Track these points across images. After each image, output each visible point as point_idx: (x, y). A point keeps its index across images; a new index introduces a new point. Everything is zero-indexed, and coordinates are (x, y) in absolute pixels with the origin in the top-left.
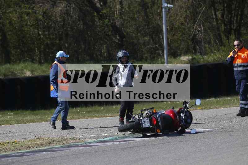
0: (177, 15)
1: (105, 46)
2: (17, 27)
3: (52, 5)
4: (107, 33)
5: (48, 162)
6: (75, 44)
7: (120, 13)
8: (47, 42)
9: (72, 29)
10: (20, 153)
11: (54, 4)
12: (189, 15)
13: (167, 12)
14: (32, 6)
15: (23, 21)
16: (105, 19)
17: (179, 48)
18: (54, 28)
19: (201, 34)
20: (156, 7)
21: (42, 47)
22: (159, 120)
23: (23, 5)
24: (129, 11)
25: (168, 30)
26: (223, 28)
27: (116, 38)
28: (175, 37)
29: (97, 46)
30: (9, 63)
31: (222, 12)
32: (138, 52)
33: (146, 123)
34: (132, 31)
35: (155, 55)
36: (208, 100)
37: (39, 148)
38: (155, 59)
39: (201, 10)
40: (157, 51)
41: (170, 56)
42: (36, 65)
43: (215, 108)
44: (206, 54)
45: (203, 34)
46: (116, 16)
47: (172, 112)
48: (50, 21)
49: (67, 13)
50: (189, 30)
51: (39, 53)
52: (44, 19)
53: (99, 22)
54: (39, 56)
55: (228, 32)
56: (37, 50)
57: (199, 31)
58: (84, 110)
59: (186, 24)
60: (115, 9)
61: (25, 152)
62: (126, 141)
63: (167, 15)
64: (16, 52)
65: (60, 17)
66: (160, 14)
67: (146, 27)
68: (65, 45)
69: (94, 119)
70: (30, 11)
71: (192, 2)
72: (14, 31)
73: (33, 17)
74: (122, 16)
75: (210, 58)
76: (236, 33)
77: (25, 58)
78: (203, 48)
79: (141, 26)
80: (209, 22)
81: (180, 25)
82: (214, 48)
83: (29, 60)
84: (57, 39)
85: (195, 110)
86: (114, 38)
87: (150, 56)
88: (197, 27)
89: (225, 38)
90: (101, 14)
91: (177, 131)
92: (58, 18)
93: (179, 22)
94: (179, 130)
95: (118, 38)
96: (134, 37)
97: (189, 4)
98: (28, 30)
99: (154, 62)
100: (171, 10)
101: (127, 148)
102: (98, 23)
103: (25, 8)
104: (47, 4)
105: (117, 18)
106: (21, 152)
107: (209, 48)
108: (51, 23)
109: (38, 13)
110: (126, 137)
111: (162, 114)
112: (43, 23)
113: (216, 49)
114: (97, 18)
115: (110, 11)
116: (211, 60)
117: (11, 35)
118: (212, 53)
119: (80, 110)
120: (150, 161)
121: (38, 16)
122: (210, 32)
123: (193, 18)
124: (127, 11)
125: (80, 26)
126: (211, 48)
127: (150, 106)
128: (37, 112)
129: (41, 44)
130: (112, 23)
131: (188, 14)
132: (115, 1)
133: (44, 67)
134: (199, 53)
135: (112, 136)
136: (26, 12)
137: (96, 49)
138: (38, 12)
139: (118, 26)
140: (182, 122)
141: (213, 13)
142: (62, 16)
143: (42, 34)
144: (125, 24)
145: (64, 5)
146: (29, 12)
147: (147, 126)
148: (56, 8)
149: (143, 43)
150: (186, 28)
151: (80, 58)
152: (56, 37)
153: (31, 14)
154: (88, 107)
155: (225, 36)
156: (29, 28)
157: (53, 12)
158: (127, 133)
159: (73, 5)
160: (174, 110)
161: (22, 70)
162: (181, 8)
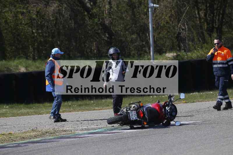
0: (163, 14)
1: (95, 43)
2: (12, 26)
3: (45, 5)
4: (97, 31)
5: (42, 152)
6: (67, 42)
7: (109, 12)
8: (41, 40)
9: (64, 27)
10: (15, 144)
11: (47, 4)
12: (174, 15)
13: (153, 12)
14: (26, 6)
15: (18, 20)
16: (95, 18)
17: (165, 46)
18: (47, 27)
19: (185, 32)
20: (143, 6)
21: (36, 44)
22: (146, 113)
23: (18, 5)
24: (117, 10)
25: (154, 28)
26: (206, 27)
27: (105, 36)
28: (161, 35)
29: (87, 44)
30: (5, 59)
31: (205, 11)
32: (126, 49)
33: (133, 116)
34: (120, 30)
35: (142, 52)
36: (192, 94)
37: (32, 140)
38: (142, 55)
39: (185, 9)
40: (144, 48)
41: (156, 53)
42: (30, 62)
43: (198, 102)
44: (190, 51)
45: (187, 32)
46: (105, 15)
47: (158, 105)
48: (43, 20)
49: (59, 12)
50: (174, 28)
51: (33, 50)
52: (38, 18)
53: (90, 21)
54: (33, 53)
55: (210, 31)
56: (31, 48)
57: (183, 29)
58: (76, 103)
59: (171, 23)
60: (105, 9)
61: (20, 143)
62: (115, 133)
63: (153, 14)
64: (11, 49)
65: (53, 16)
66: (146, 14)
67: (134, 26)
68: (57, 42)
69: (84, 112)
70: (25, 11)
71: (177, 2)
72: (10, 29)
73: (27, 16)
74: (110, 15)
75: (193, 55)
76: (218, 31)
77: (19, 54)
78: (187, 45)
79: (129, 25)
80: (193, 21)
81: (165, 23)
82: (197, 45)
83: (24, 56)
84: (50, 37)
85: (180, 103)
86: (103, 36)
87: (137, 53)
88: (181, 25)
89: (208, 36)
90: (91, 14)
91: (163, 123)
92: (51, 17)
93: (164, 21)
94: (164, 122)
95: (107, 36)
96: (122, 35)
97: (173, 4)
98: (23, 29)
99: (141, 58)
100: (157, 9)
101: (116, 139)
102: (88, 22)
103: (20, 7)
104: (40, 3)
105: (106, 17)
106: (17, 144)
107: (193, 45)
108: (44, 22)
109: (32, 13)
110: (115, 129)
111: (148, 107)
112: (36, 22)
113: (199, 46)
114: (87, 17)
115: (100, 11)
116: (194, 56)
117: (6, 33)
118: (196, 50)
119: (71, 104)
120: (137, 151)
121: (32, 15)
122: (194, 31)
123: (178, 18)
124: (115, 10)
125: (71, 24)
126: (194, 46)
127: (138, 100)
128: (31, 105)
129: (34, 41)
130: (102, 22)
131: (173, 13)
132: (105, 1)
133: (37, 64)
134: (183, 50)
135: (101, 128)
136: (21, 11)
137: (87, 47)
138: (32, 11)
139: (107, 25)
140: (168, 114)
141: (196, 13)
142: (54, 15)
143: (36, 32)
144: (114, 22)
145: (56, 5)
146: (23, 11)
147: (135, 119)
148: (49, 7)
149: (131, 41)
150: (171, 27)
151: (71, 55)
152: (49, 35)
153: (25, 13)
154: (79, 101)
155: (208, 34)
156: (24, 27)
157: (46, 11)
158: (116, 125)
159: (65, 4)
160: (160, 103)
161: (17, 66)
162: (166, 8)
